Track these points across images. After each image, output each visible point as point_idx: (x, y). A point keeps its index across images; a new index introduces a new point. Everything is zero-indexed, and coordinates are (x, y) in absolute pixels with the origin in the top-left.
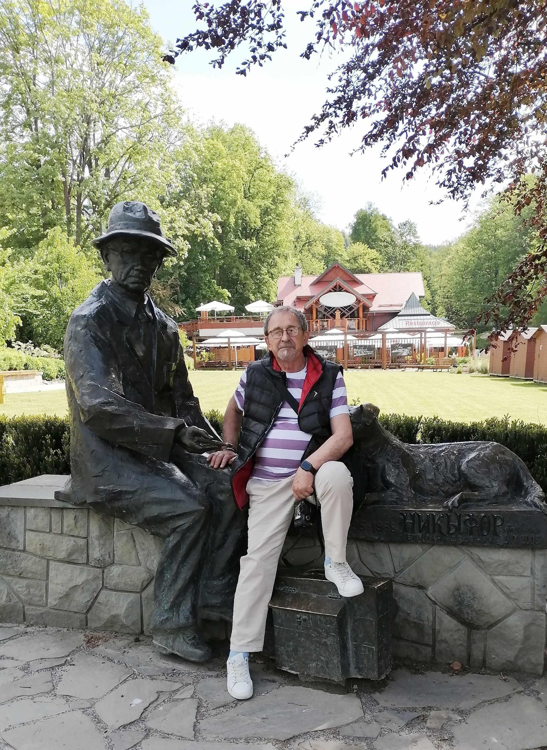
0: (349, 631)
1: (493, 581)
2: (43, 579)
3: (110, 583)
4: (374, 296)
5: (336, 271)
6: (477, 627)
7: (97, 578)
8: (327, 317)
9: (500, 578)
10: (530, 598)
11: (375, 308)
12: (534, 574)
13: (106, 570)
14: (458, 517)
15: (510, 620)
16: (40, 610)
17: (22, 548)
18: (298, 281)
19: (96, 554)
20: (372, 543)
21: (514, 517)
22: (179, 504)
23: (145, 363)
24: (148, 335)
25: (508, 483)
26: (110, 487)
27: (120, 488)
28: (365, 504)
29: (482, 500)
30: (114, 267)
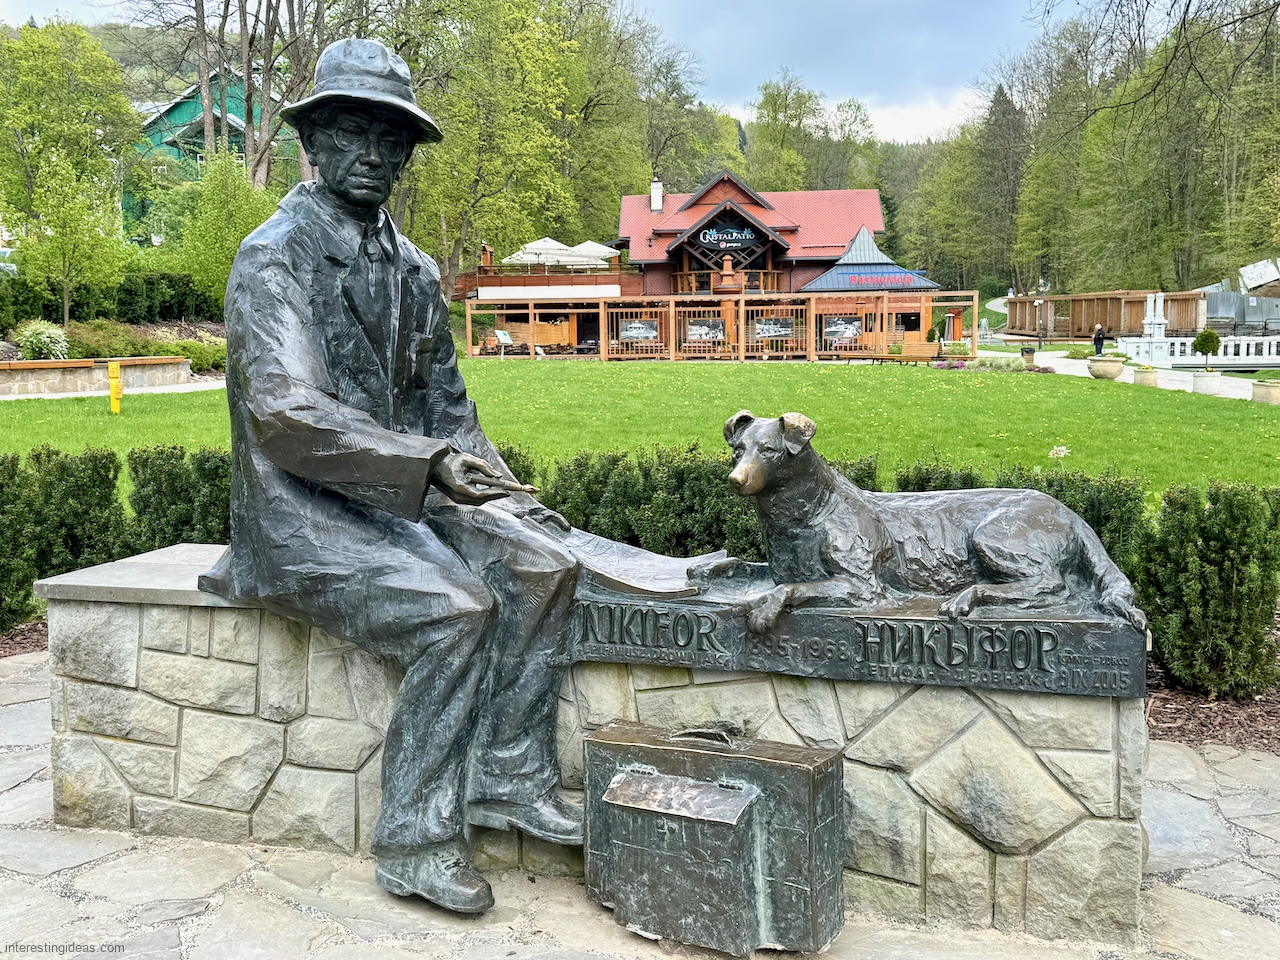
0: (758, 854)
1: (1039, 760)
2: (171, 743)
3: (298, 753)
4: (793, 231)
5: (727, 188)
6: (1009, 852)
7: (274, 742)
8: (709, 268)
9: (1052, 754)
10: (1112, 798)
11: (795, 253)
12: (1118, 746)
13: (291, 728)
14: (969, 633)
15: (1073, 838)
16: (160, 805)
17: (132, 684)
18: (657, 204)
19: (273, 696)
20: (800, 680)
21: (1076, 633)
22: (434, 602)
23: (376, 336)
24: (383, 284)
25: (1063, 568)
26: (304, 568)
27: (322, 570)
28: (789, 605)
29: (1014, 601)
30: (322, 158)
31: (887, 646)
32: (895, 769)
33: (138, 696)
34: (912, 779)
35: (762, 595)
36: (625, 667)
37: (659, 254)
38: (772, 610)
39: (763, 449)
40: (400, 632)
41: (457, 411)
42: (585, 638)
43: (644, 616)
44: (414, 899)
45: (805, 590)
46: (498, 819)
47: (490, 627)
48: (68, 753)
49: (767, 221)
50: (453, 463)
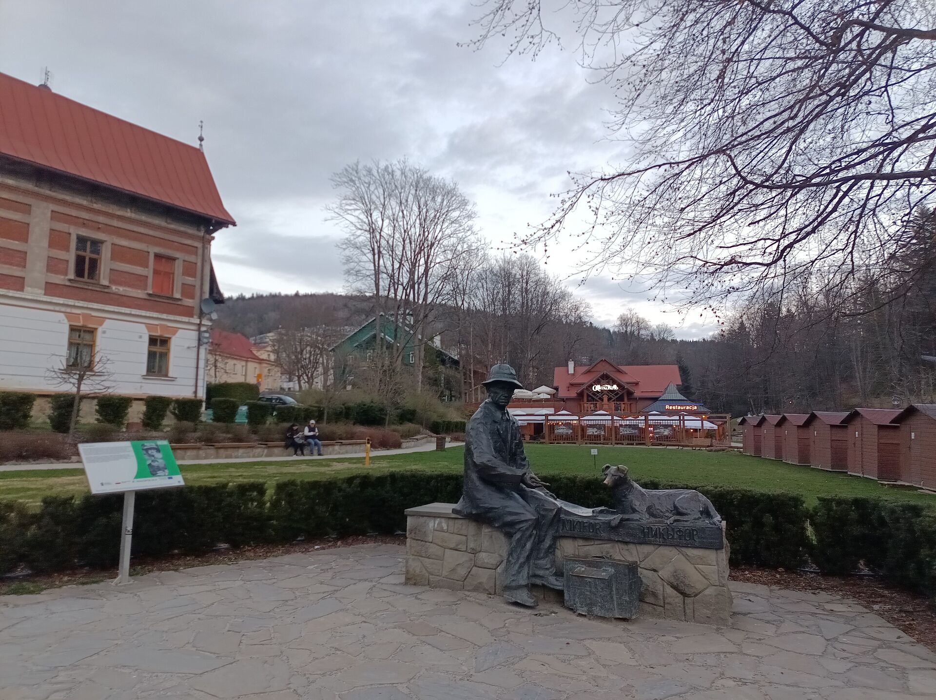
0: (614, 589)
1: (695, 568)
2: (441, 558)
3: (479, 563)
4: (637, 384)
5: (604, 364)
6: (688, 596)
7: (471, 559)
8: (596, 401)
9: (699, 566)
10: (717, 579)
11: (637, 394)
12: (718, 564)
13: (477, 555)
14: (673, 529)
15: (707, 592)
16: (438, 578)
17: (431, 541)
18: (571, 371)
19: (472, 545)
20: (626, 543)
21: (703, 530)
22: (522, 515)
23: (505, 441)
24: (506, 427)
25: (702, 513)
26: (486, 505)
27: (491, 506)
28: (622, 520)
29: (686, 521)
30: (492, 395)
31: (650, 533)
32: (655, 571)
33: (432, 545)
34: (660, 573)
35: (615, 518)
36: (574, 538)
37: (573, 394)
38: (617, 522)
39: (613, 475)
40: (512, 524)
41: (523, 463)
42: (563, 529)
43: (580, 523)
44: (516, 604)
45: (626, 516)
46: (538, 582)
47: (537, 524)
48: (410, 562)
49: (624, 379)
50: (527, 477)
